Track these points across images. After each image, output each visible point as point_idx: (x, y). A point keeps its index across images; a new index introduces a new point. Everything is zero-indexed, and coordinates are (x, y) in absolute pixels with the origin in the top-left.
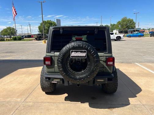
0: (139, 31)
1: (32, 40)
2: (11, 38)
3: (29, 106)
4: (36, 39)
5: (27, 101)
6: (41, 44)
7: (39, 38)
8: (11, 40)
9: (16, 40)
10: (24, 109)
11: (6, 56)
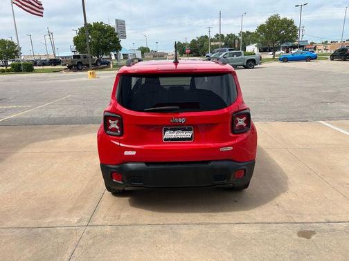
0: (303, 46)
1: (60, 71)
2: (6, 65)
3: (105, 236)
4: (70, 68)
5: (96, 223)
6: (84, 79)
7: (77, 66)
8: (8, 71)
9: (21, 71)
10: (93, 244)
11: (6, 110)
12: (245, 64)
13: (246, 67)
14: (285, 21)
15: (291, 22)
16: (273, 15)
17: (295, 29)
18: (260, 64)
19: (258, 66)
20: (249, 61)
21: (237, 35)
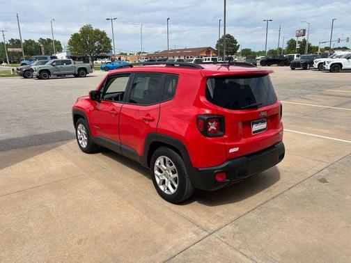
12: (77, 73)
13: (76, 76)
14: (97, 32)
15: (104, 34)
16: (85, 25)
17: (108, 41)
18: (92, 72)
19: (90, 74)
20: (80, 69)
21: (37, 41)
